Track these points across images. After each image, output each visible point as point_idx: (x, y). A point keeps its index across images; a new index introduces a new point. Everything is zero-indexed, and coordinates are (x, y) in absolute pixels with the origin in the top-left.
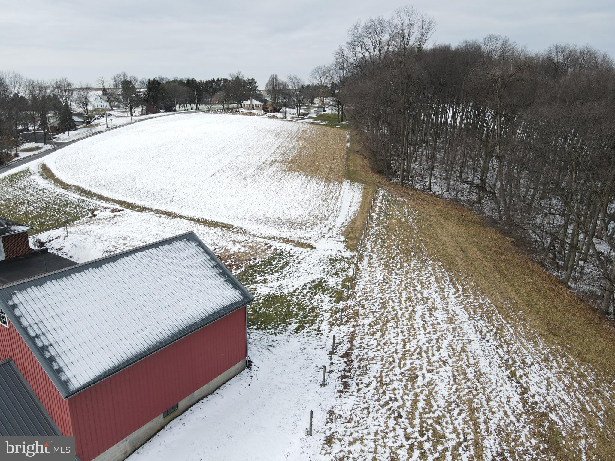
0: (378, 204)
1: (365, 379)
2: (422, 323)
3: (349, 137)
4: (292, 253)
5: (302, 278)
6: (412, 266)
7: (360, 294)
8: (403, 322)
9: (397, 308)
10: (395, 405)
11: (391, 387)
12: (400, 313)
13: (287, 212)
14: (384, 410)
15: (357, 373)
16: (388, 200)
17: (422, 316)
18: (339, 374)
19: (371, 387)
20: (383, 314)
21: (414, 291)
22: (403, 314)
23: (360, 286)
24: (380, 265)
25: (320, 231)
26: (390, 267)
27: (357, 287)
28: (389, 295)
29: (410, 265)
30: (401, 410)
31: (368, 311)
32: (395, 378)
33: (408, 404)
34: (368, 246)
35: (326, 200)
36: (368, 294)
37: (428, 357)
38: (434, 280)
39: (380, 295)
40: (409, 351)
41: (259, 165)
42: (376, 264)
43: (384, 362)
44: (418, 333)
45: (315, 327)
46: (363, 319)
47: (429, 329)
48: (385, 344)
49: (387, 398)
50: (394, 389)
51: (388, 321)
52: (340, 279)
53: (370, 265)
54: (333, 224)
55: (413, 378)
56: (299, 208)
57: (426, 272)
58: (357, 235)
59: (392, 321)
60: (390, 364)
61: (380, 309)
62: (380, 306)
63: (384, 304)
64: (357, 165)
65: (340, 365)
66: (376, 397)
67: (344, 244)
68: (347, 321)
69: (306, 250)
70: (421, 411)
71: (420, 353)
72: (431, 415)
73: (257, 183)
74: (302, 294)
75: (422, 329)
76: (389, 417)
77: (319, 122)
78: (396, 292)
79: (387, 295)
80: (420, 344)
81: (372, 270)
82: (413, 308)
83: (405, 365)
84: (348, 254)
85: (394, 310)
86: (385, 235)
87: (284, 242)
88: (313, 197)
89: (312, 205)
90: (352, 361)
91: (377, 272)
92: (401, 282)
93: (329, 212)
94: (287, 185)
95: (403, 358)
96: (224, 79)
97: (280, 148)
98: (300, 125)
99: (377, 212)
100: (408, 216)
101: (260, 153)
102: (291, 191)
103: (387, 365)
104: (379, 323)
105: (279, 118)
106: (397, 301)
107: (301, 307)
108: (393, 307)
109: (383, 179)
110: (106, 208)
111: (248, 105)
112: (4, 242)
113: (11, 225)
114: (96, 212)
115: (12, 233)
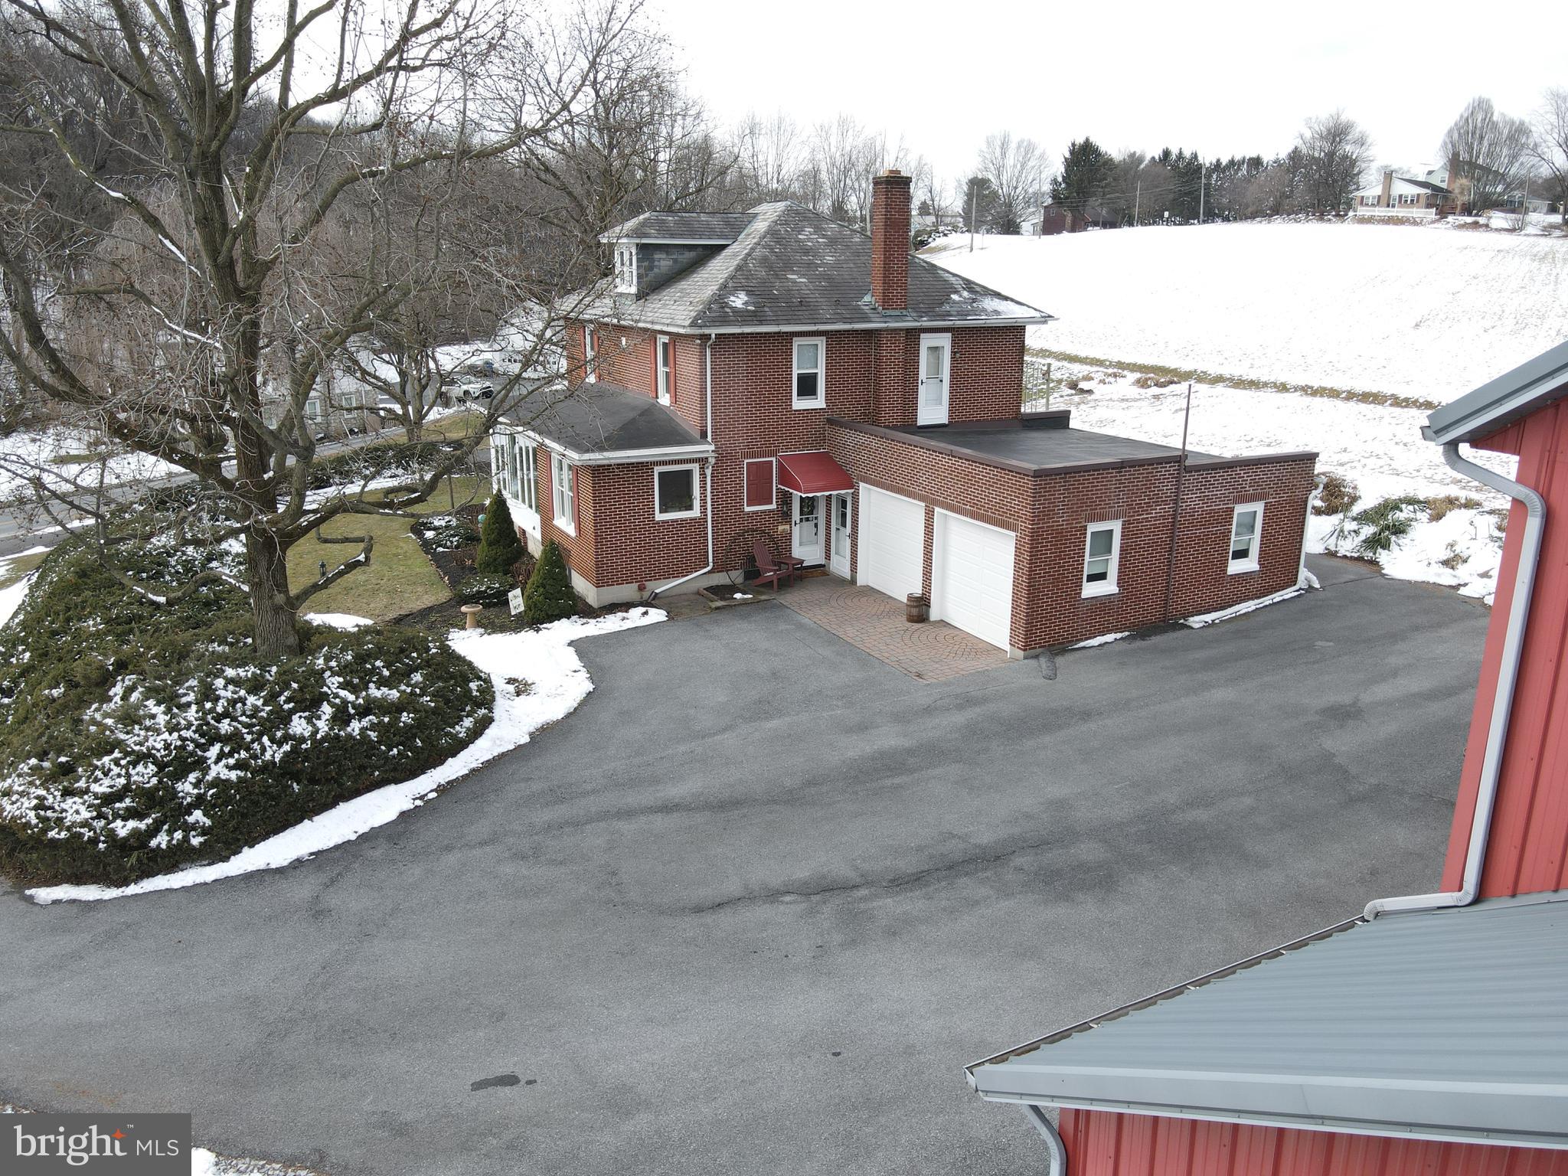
105: (1499, 230)
110: (1115, 375)
111: (1374, 198)
112: (954, 353)
113: (981, 295)
114: (1083, 385)
115: (988, 321)
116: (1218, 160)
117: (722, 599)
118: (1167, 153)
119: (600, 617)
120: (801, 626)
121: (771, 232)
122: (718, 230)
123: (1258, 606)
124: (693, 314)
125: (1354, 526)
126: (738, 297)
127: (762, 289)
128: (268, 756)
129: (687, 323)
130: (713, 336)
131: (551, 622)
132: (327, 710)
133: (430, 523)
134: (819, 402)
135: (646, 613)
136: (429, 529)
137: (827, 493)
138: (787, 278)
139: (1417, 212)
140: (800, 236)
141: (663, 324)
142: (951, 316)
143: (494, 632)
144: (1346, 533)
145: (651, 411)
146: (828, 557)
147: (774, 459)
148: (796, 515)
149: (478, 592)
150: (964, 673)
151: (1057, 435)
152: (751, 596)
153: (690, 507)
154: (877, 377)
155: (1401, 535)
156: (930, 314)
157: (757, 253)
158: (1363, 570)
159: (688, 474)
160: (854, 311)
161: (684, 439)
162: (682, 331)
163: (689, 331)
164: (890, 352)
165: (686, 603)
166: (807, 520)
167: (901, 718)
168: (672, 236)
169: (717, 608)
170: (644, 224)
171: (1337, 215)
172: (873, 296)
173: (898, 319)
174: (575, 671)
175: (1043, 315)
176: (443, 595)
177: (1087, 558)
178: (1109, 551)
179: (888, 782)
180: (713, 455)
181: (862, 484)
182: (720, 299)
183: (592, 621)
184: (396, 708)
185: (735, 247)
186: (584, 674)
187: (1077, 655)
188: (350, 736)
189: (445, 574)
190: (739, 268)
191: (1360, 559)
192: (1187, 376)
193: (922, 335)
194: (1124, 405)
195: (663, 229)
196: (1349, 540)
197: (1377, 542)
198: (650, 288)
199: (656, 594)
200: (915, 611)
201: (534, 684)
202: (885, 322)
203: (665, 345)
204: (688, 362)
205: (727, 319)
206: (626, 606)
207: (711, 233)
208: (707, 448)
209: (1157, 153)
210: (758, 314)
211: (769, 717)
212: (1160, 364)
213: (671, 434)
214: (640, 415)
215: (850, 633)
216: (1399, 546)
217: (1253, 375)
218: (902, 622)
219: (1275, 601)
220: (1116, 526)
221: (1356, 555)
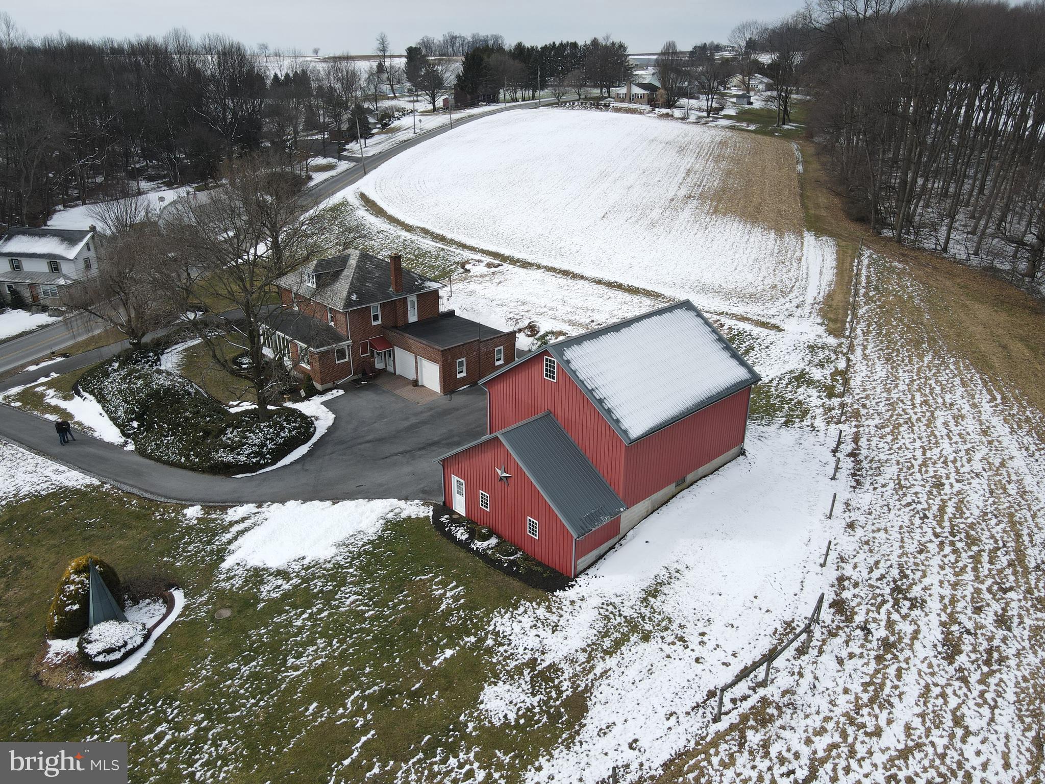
0: (864, 272)
1: (880, 480)
2: (946, 431)
3: (797, 154)
4: (754, 334)
5: (776, 366)
6: (926, 362)
7: (857, 391)
8: (921, 429)
9: (911, 412)
10: (919, 507)
11: (913, 490)
12: (914, 418)
13: (730, 278)
14: (907, 509)
15: (869, 473)
16: (879, 265)
17: (946, 424)
18: (849, 472)
19: (887, 488)
20: (891, 416)
21: (931, 393)
22: (919, 420)
23: (856, 382)
24: (879, 358)
25: (785, 307)
26: (894, 362)
27: (852, 383)
28: (897, 396)
29: (923, 361)
30: (927, 512)
31: (872, 412)
32: (915, 483)
33: (935, 508)
34: (859, 332)
35: (783, 263)
36: (868, 392)
37: (956, 468)
38: (959, 382)
39: (885, 395)
40: (931, 458)
41: (667, 203)
42: (874, 356)
43: (900, 466)
44: (940, 441)
45: (806, 423)
46: (867, 419)
47: (956, 438)
48: (900, 449)
49: (909, 499)
50: (916, 493)
51: (900, 425)
52: (828, 371)
53: (865, 356)
54: (801, 299)
55: (939, 485)
56: (746, 271)
57: (947, 371)
58: (840, 316)
59: (906, 426)
60: (909, 469)
61: (888, 411)
62: (887, 407)
63: (892, 406)
64: (819, 207)
65: (847, 464)
66: (896, 497)
67: (823, 328)
68: (847, 420)
69: (772, 332)
70: (951, 516)
71: (945, 462)
72: (963, 520)
73: (673, 232)
74: (781, 386)
75: (945, 437)
76: (914, 516)
77: (744, 125)
78: (906, 392)
79: (895, 395)
80: (944, 452)
81: (870, 363)
82: (932, 413)
83: (927, 472)
84: (832, 341)
85: (906, 414)
86: (880, 318)
87: (739, 320)
88: (762, 256)
89: (763, 268)
90: (862, 461)
91: (876, 366)
92: (912, 381)
93: (791, 280)
94: (719, 236)
95: (924, 464)
97: (692, 175)
98: (714, 132)
99: (863, 284)
100: (912, 292)
101: (663, 182)
102: (727, 247)
103: (905, 470)
104: (888, 426)
105: (677, 119)
106: (909, 403)
107: (783, 401)
108: (904, 410)
109: (866, 231)
110: (479, 261)
111: (623, 94)
112: (418, 301)
113: (424, 280)
114: (467, 266)
115: (427, 290)
117: (360, 384)
120: (384, 391)
122: (339, 264)
124: (342, 303)
125: (536, 342)
126: (354, 296)
127: (360, 291)
128: (279, 441)
129: (341, 307)
130: (350, 311)
131: (314, 397)
132: (286, 430)
134: (379, 322)
135: (338, 391)
137: (385, 350)
138: (366, 285)
139: (642, 106)
140: (366, 266)
141: (332, 306)
142: (416, 291)
143: (296, 402)
144: (534, 344)
146: (386, 366)
147: (368, 341)
148: (376, 356)
150: (429, 400)
151: (452, 320)
152: (367, 383)
153: (345, 358)
154: (396, 312)
156: (410, 292)
157: (355, 276)
159: (344, 349)
160: (388, 295)
161: (343, 340)
162: (340, 310)
163: (343, 311)
164: (399, 305)
165: (348, 387)
166: (379, 357)
168: (326, 269)
169: (358, 388)
170: (316, 266)
171: (605, 106)
172: (392, 287)
173: (400, 295)
174: (327, 411)
177: (457, 368)
178: (463, 365)
180: (351, 344)
181: (395, 347)
182: (349, 295)
183: (324, 396)
184: (298, 428)
185: (345, 273)
186: (330, 413)
187: (457, 393)
188: (293, 435)
190: (351, 284)
192: (507, 259)
193: (408, 298)
194: (481, 279)
195: (322, 267)
198: (320, 285)
199: (340, 385)
200: (414, 383)
201: (319, 416)
202: (397, 297)
204: (341, 317)
205: (352, 305)
208: (349, 342)
210: (361, 301)
211: (383, 419)
213: (339, 339)
215: (398, 392)
220: (464, 359)
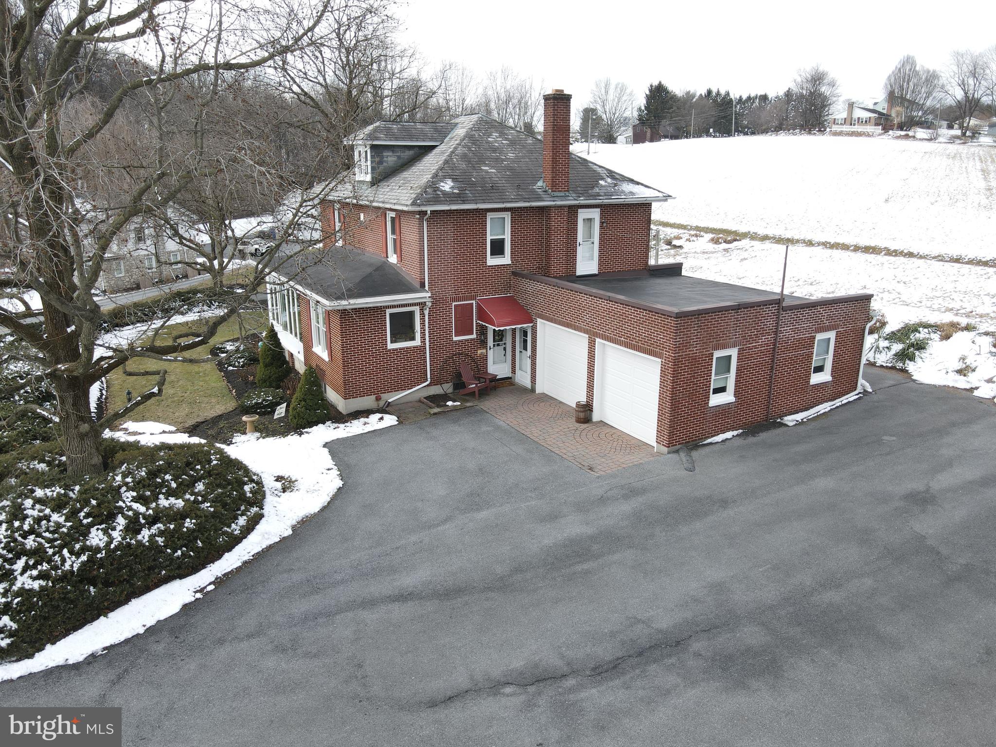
96: (760, 96)
105: (921, 140)
110: (697, 236)
111: (842, 119)
112: (602, 223)
113: (620, 181)
114: (675, 242)
115: (626, 200)
116: (741, 97)
117: (439, 406)
118: (709, 92)
119: (347, 422)
120: (498, 428)
121: (469, 136)
122: (429, 135)
123: (832, 407)
124: (414, 196)
125: (886, 343)
126: (446, 183)
127: (464, 177)
128: (67, 566)
129: (409, 202)
130: (429, 212)
131: (310, 427)
132: (121, 521)
133: (224, 348)
134: (506, 260)
135: (382, 419)
136: (223, 353)
137: (513, 327)
138: (481, 169)
139: (869, 129)
140: (489, 139)
141: (391, 203)
142: (601, 196)
143: (267, 436)
144: (881, 349)
145: (383, 267)
146: (514, 372)
147: (474, 302)
148: (490, 342)
149: (257, 404)
150: (625, 466)
151: (674, 280)
152: (459, 403)
153: (413, 339)
154: (548, 241)
155: (922, 350)
156: (585, 195)
157: (460, 151)
158: (899, 376)
159: (411, 314)
160: (531, 193)
161: (409, 289)
162: (405, 209)
163: (410, 209)
164: (557, 222)
165: (410, 410)
166: (498, 345)
167: (582, 507)
168: (397, 139)
169: (435, 414)
170: (375, 130)
171: (820, 131)
172: (544, 182)
173: (563, 198)
174: (329, 469)
175: (664, 195)
176: (229, 405)
177: (713, 377)
178: (728, 371)
179: (579, 568)
180: (430, 300)
181: (539, 320)
182: (433, 185)
183: (342, 426)
184: (180, 516)
185: (442, 147)
186: (335, 472)
187: (707, 450)
188: (140, 543)
189: (233, 388)
190: (446, 162)
191: (893, 368)
192: (744, 235)
193: (580, 210)
194: (706, 256)
195: (389, 134)
196: (884, 353)
197: (905, 356)
198: (381, 177)
199: (389, 403)
200: (582, 415)
201: (296, 481)
202: (554, 201)
203: (393, 219)
204: (410, 231)
205: (439, 199)
206: (366, 413)
207: (424, 136)
208: (425, 296)
209: (703, 92)
210: (462, 195)
211: (479, 509)
212: (725, 227)
213: (399, 285)
214: (374, 271)
215: (534, 432)
216: (922, 358)
217: (789, 235)
218: (572, 423)
219: (843, 402)
220: (733, 353)
221: (890, 365)
